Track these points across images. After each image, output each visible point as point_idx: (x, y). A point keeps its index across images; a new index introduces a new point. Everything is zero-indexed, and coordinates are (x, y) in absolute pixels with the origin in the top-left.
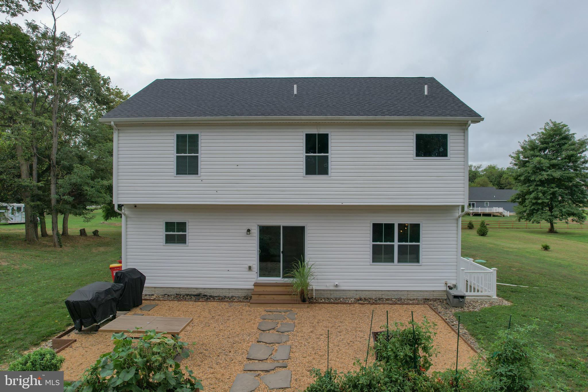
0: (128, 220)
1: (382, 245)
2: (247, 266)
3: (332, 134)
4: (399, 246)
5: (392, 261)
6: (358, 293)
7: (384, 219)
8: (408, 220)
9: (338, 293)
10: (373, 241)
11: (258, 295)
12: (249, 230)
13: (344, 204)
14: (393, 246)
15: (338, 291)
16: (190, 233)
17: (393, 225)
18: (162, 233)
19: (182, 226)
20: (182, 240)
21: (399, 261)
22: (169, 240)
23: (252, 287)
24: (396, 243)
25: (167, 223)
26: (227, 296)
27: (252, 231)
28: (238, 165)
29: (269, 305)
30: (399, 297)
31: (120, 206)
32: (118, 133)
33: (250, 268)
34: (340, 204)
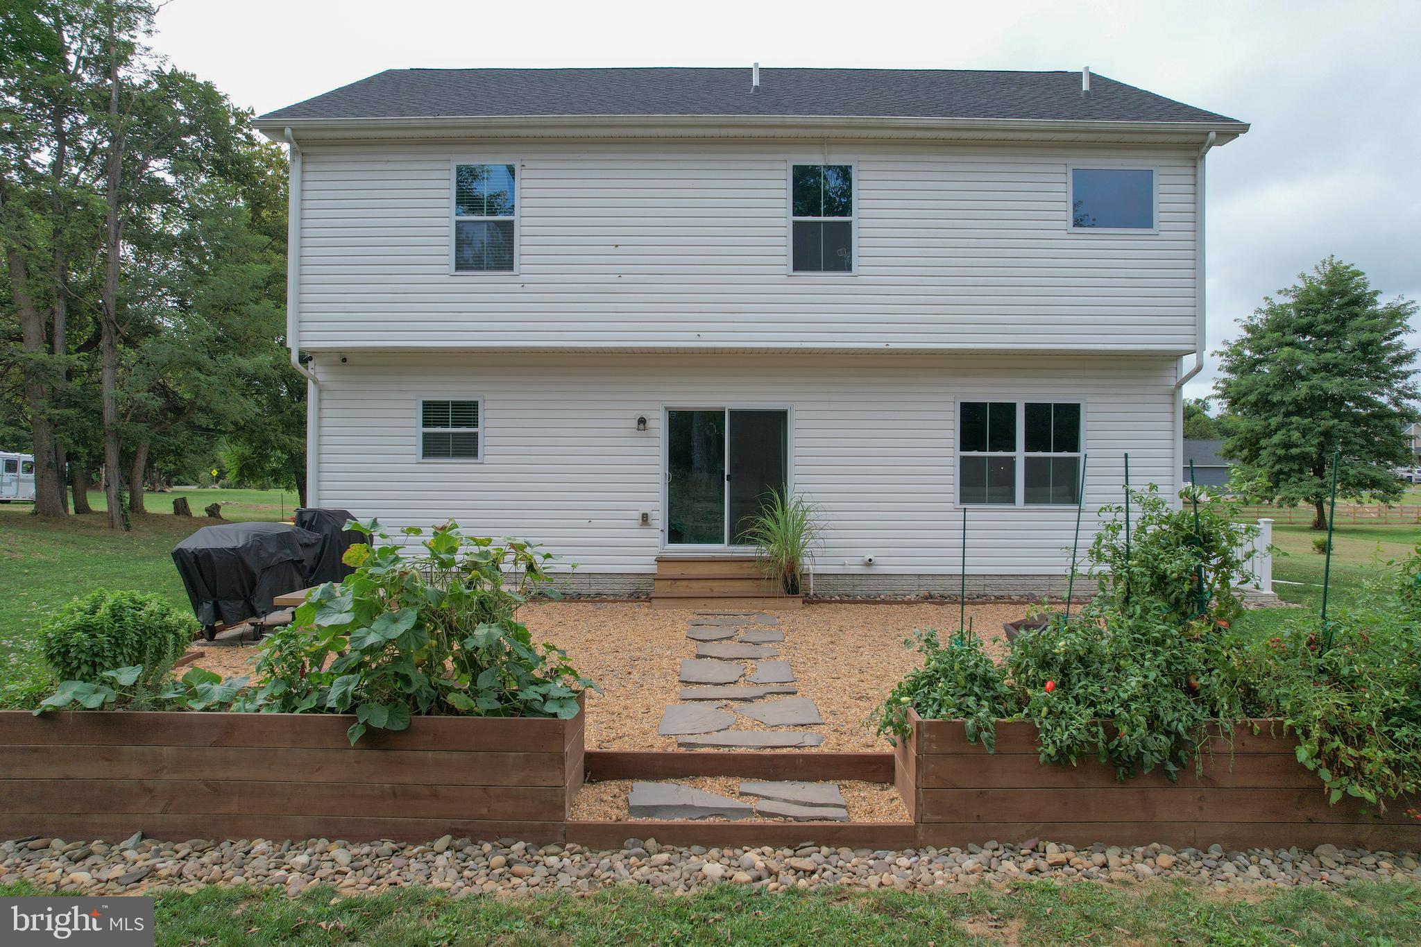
0: (325, 395)
1: (985, 457)
2: (638, 515)
3: (862, 167)
4: (1028, 460)
5: (1012, 500)
6: (923, 582)
7: (988, 392)
8: (1052, 393)
9: (871, 582)
10: (962, 449)
11: (669, 582)
12: (642, 421)
13: (892, 346)
14: (1011, 462)
15: (872, 577)
16: (488, 429)
17: (1011, 407)
18: (414, 430)
19: (467, 412)
20: (467, 448)
21: (1029, 499)
22: (433, 448)
23: (653, 569)
24: (1020, 455)
25: (427, 406)
26: (584, 592)
27: (650, 424)
28: (617, 246)
29: (703, 602)
30: (1027, 593)
31: (304, 359)
32: (303, 163)
33: (645, 518)
34: (883, 346)
